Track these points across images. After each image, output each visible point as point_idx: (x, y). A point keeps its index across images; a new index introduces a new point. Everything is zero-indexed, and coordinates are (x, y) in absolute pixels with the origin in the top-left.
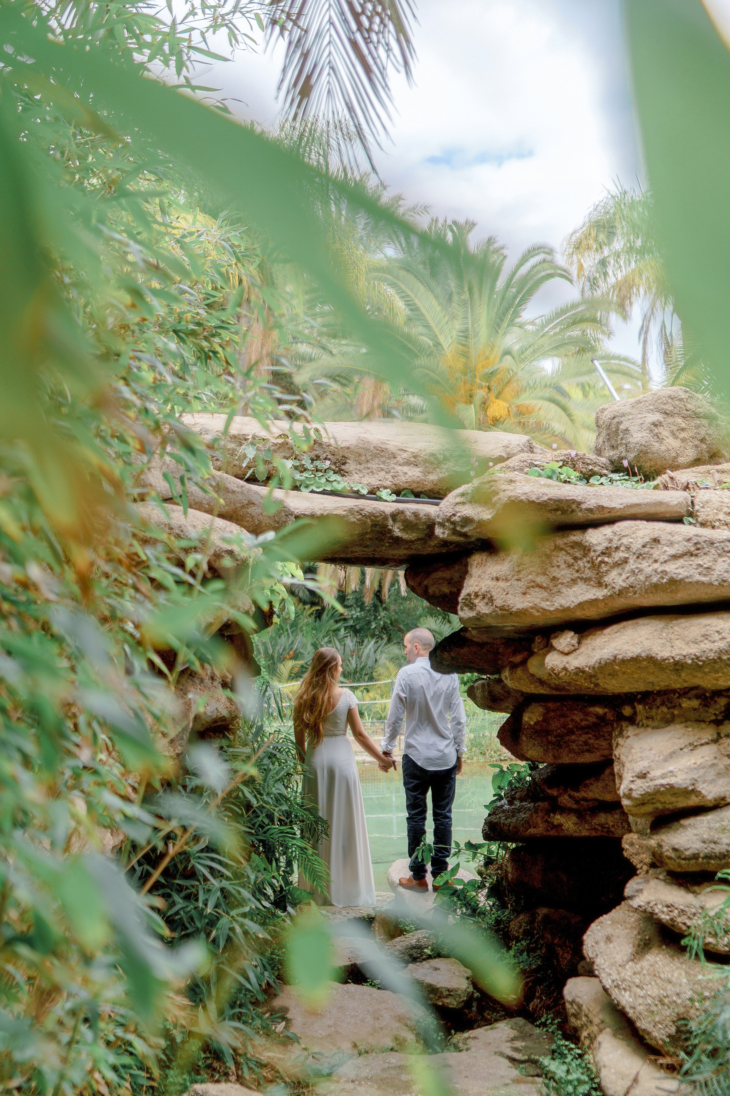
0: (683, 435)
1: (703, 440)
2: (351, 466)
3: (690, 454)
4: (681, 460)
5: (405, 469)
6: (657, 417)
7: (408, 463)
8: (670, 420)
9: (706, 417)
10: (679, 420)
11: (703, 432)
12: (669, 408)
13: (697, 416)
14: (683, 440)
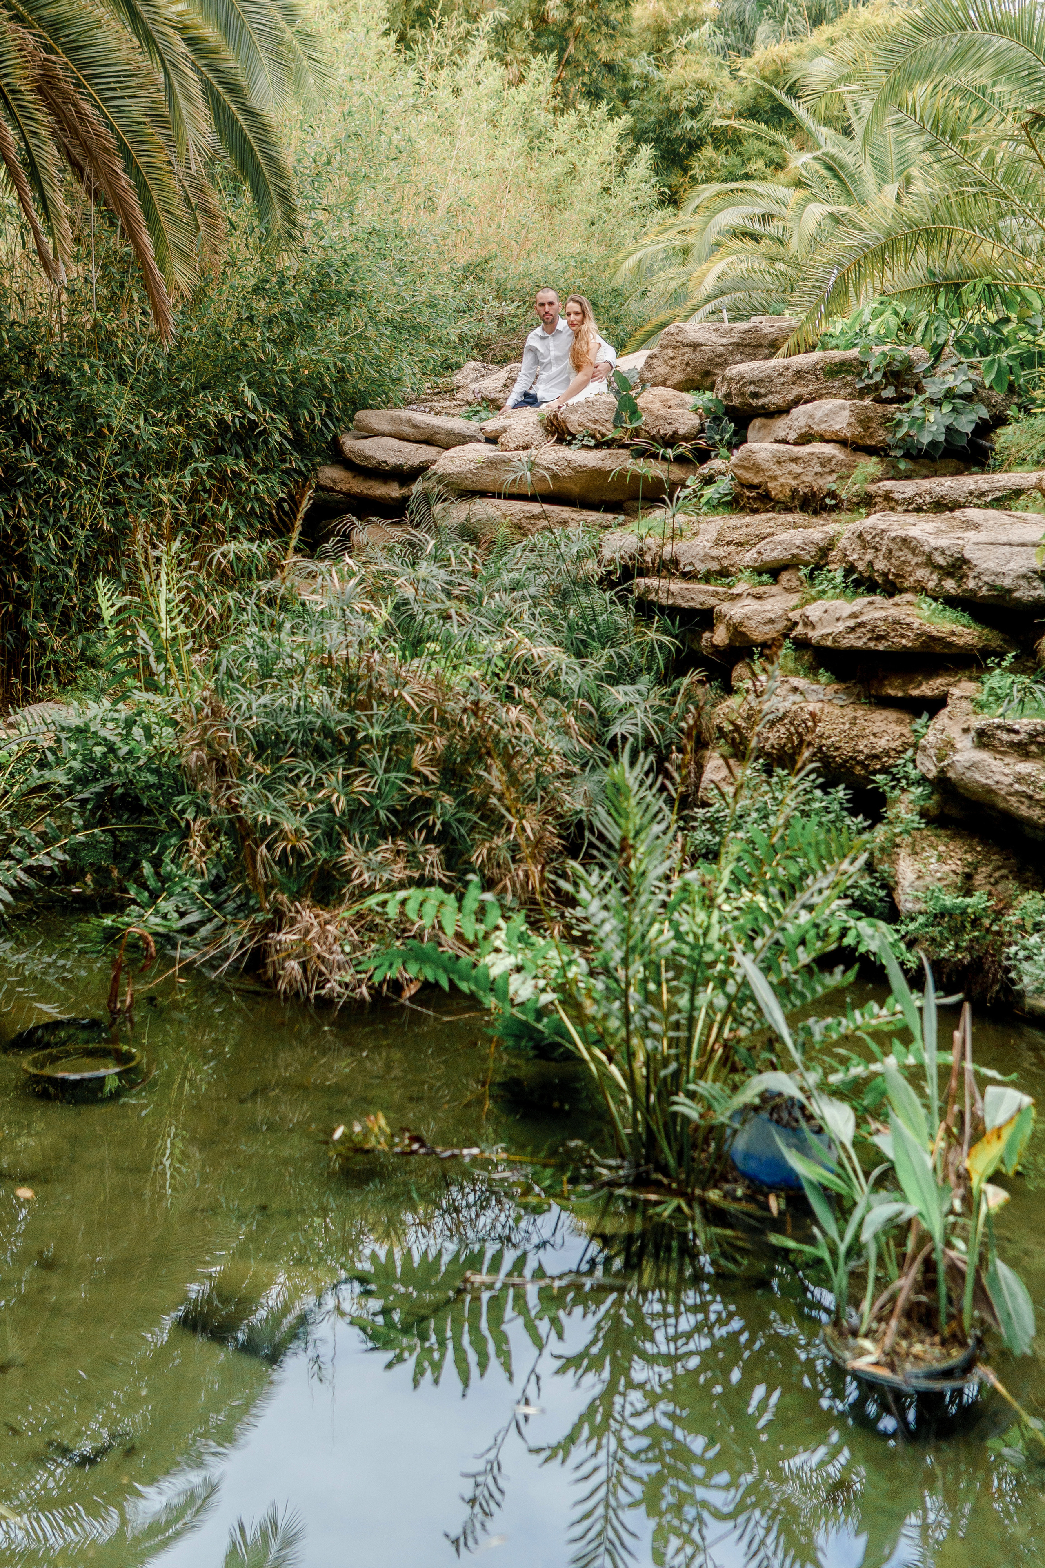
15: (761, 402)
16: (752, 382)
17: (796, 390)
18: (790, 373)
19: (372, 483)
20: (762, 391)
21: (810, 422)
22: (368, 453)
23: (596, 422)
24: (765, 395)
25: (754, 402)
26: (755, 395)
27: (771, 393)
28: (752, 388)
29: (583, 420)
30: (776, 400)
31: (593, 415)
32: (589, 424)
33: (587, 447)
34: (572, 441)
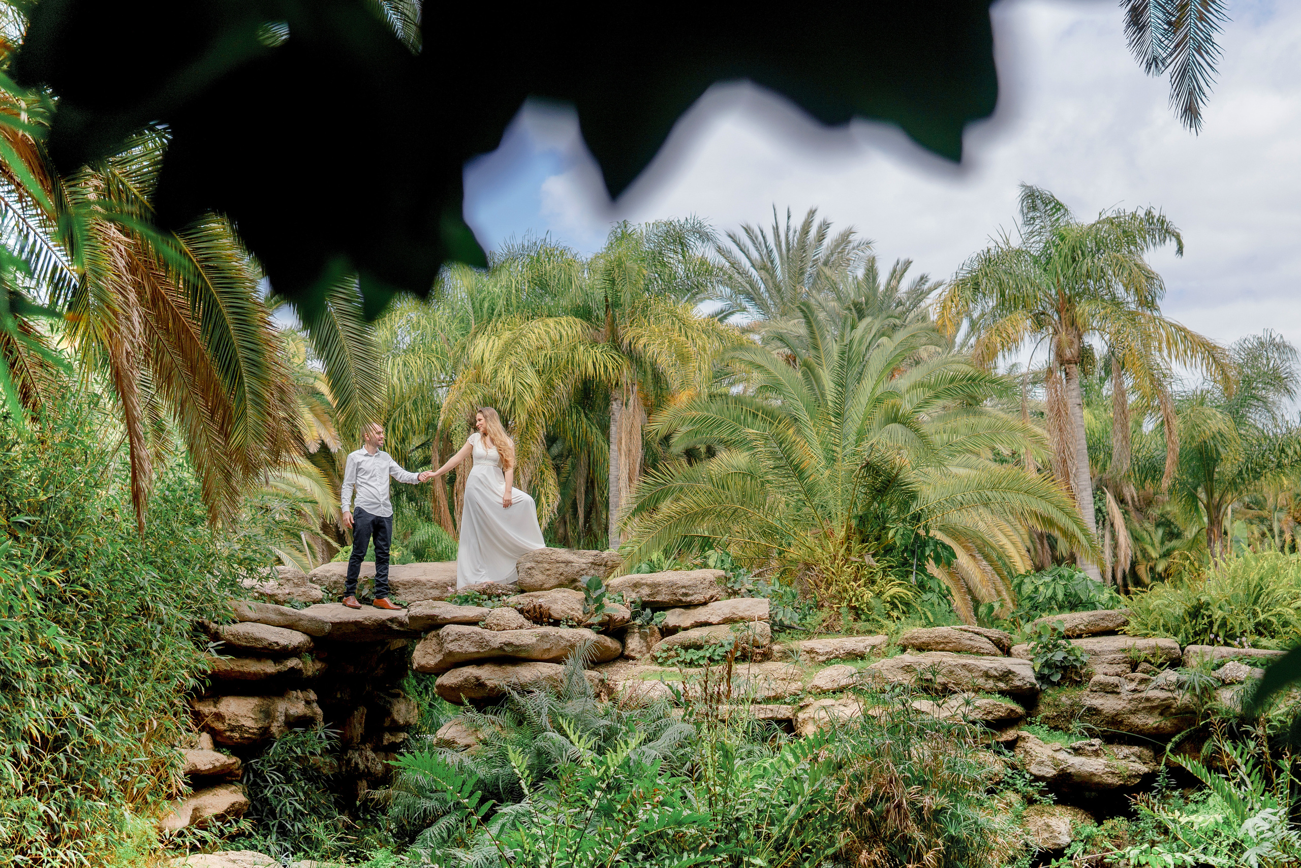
0: (548, 572)
1: (561, 574)
2: (401, 591)
3: (553, 582)
4: (546, 586)
5: (431, 591)
7: (432, 588)
8: (541, 565)
9: (562, 562)
10: (545, 565)
11: (561, 570)
12: (540, 559)
13: (557, 562)
14: (548, 575)
15: (689, 599)
16: (684, 587)
17: (711, 592)
18: (706, 583)
19: (247, 661)
20: (690, 592)
22: (258, 635)
23: (573, 610)
24: (692, 595)
25: (684, 599)
26: (686, 595)
27: (696, 593)
28: (684, 590)
29: (564, 608)
31: (568, 605)
32: (569, 611)
33: (571, 626)
34: (557, 623)
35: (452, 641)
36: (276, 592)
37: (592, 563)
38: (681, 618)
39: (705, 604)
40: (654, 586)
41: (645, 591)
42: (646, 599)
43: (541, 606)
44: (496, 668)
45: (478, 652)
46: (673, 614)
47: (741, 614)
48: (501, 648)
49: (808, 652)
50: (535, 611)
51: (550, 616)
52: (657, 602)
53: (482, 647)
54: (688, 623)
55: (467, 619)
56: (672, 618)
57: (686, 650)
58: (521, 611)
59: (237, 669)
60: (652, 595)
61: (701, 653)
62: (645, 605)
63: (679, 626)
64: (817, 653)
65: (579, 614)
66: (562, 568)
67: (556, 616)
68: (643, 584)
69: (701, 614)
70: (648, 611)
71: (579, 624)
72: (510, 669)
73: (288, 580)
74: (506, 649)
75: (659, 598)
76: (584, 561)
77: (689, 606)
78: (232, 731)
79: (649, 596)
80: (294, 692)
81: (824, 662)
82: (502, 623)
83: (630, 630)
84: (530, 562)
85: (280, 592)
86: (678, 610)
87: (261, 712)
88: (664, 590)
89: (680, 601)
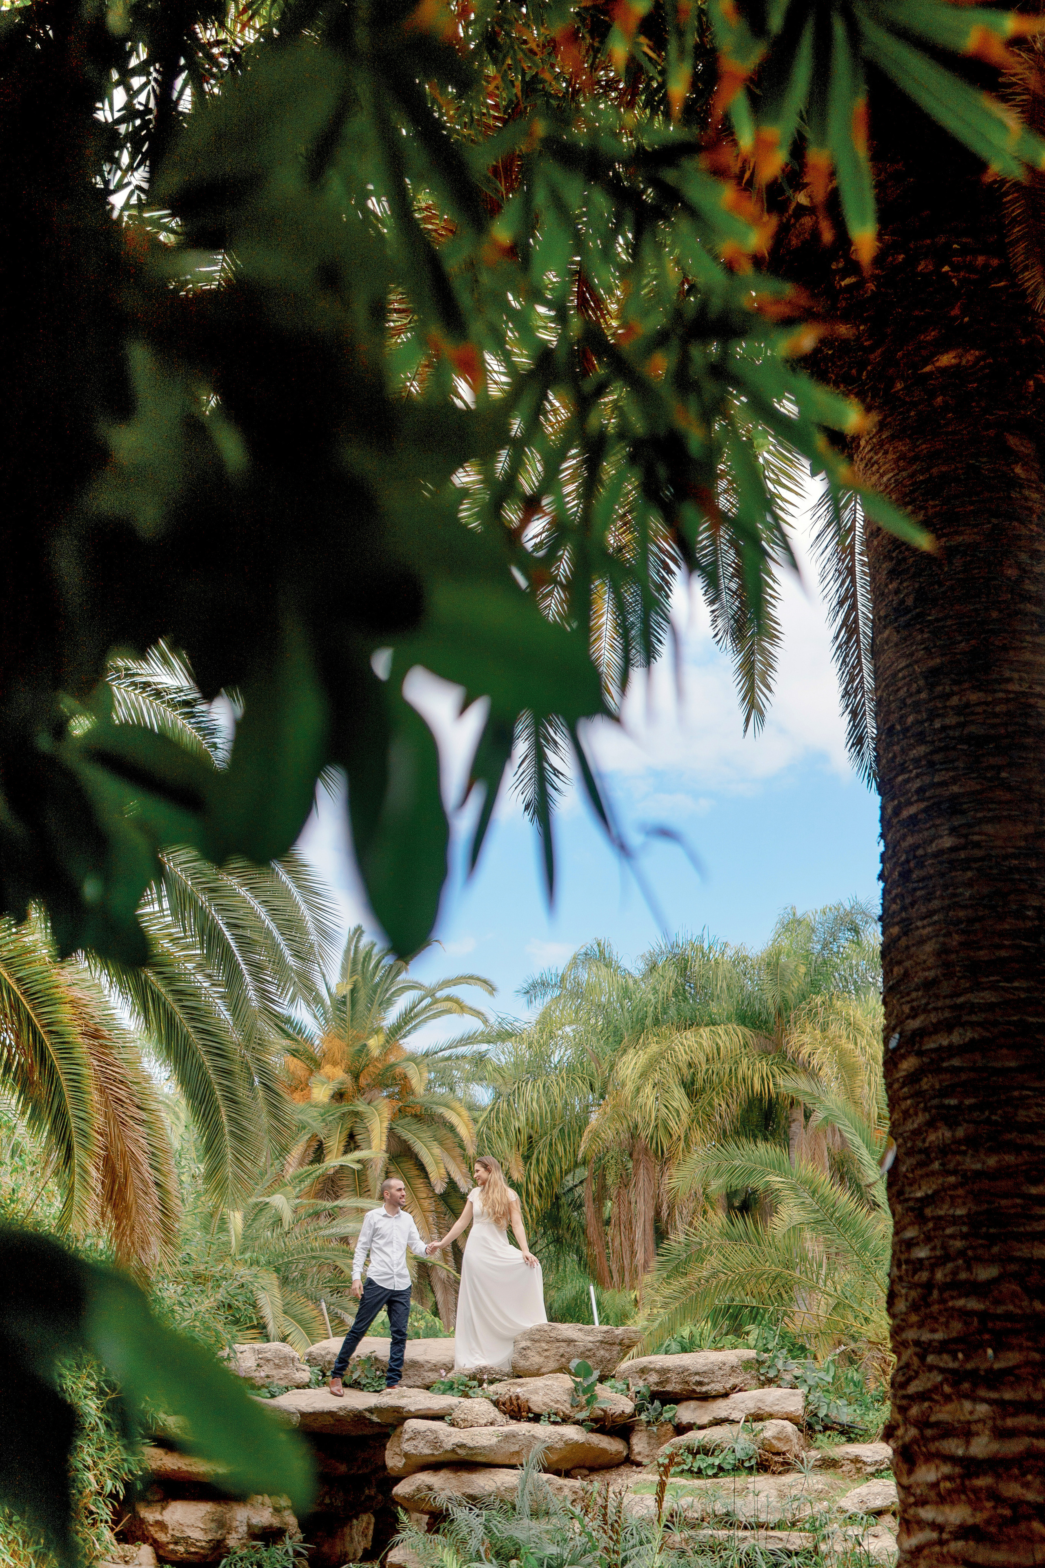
0: (547, 1354)
1: (562, 1356)
3: (553, 1365)
4: (543, 1370)
6: (529, 1344)
8: (538, 1345)
9: (563, 1341)
10: (544, 1344)
11: (561, 1351)
12: (537, 1337)
13: (558, 1341)
14: (546, 1357)
15: (704, 1389)
16: (697, 1374)
17: (733, 1381)
18: (727, 1368)
20: (706, 1380)
21: (760, 1405)
23: (557, 1402)
24: (708, 1384)
25: (698, 1389)
26: (700, 1383)
27: (713, 1382)
28: (697, 1378)
29: (546, 1400)
30: (717, 1388)
31: (554, 1396)
32: (552, 1404)
33: (555, 1423)
34: (536, 1418)
35: (408, 1440)
36: (254, 1374)
37: (602, 1342)
38: (698, 1413)
39: (726, 1395)
40: (663, 1371)
41: (654, 1378)
42: (655, 1388)
43: (518, 1398)
44: (451, 1475)
45: (433, 1455)
46: (687, 1408)
47: (768, 1409)
48: (453, 1450)
49: (852, 1461)
50: (511, 1404)
51: (529, 1410)
52: (667, 1393)
53: (436, 1448)
54: (705, 1420)
55: (431, 1412)
56: (686, 1413)
57: (694, 1455)
58: (496, 1403)
59: (185, 1468)
60: (661, 1383)
61: (710, 1460)
62: (654, 1396)
63: (694, 1424)
64: (864, 1463)
65: (566, 1408)
66: (563, 1348)
67: (536, 1409)
68: (651, 1370)
69: (720, 1409)
70: (657, 1403)
71: (565, 1420)
72: (465, 1476)
73: (268, 1360)
74: (459, 1451)
75: (669, 1388)
76: (591, 1339)
77: (706, 1398)
78: (176, 1543)
79: (657, 1384)
80: (260, 1497)
81: (873, 1474)
82: (470, 1418)
83: (637, 1428)
84: (526, 1340)
85: (257, 1374)
86: (693, 1404)
87: (213, 1521)
88: (673, 1377)
89: (694, 1391)
